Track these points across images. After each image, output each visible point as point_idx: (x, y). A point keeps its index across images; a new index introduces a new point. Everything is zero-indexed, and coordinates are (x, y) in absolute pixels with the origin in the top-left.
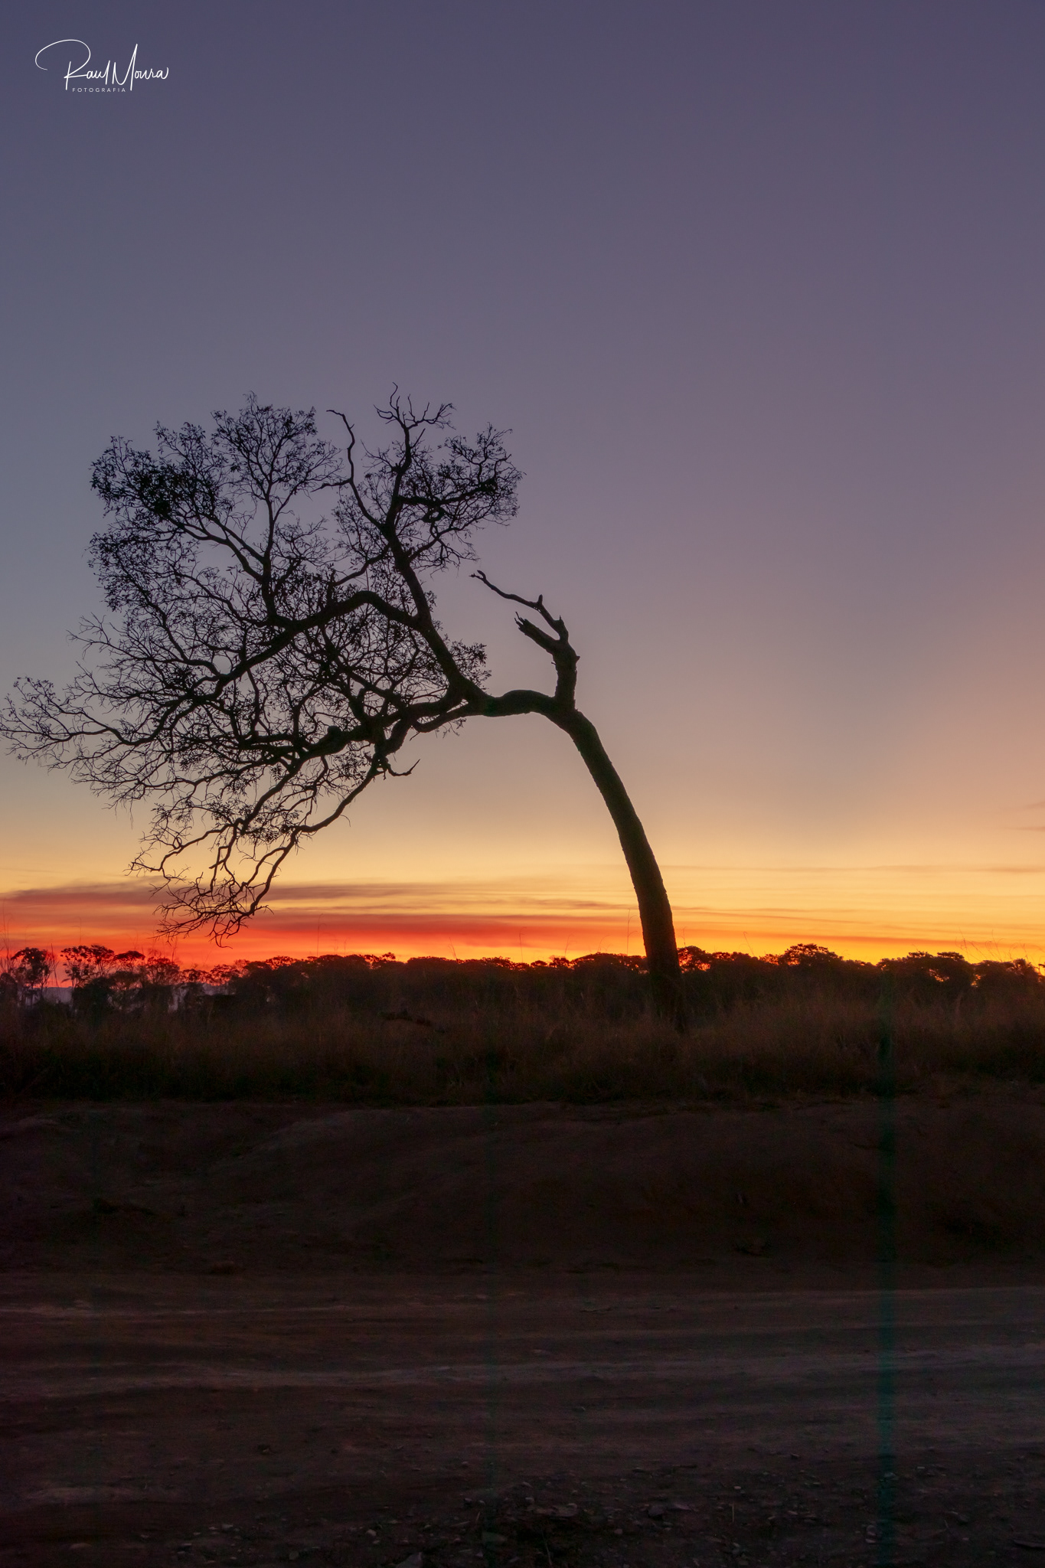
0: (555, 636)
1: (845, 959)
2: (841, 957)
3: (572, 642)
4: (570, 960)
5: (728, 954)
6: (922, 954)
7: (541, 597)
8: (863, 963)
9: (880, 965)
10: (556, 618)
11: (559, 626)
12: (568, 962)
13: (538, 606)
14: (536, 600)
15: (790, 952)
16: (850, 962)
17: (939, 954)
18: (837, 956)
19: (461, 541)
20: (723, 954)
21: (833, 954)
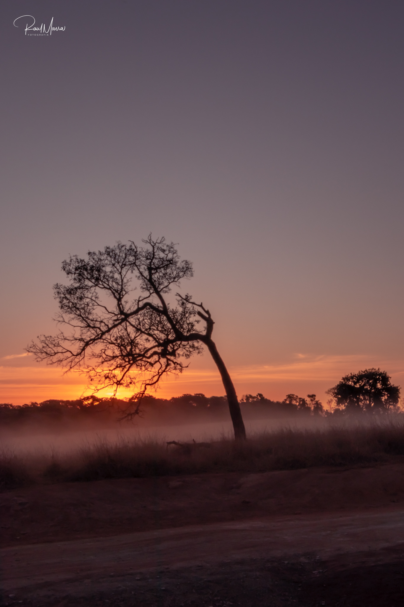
0: (207, 316)
1: (157, 398)
2: (155, 398)
3: (212, 318)
4: (38, 403)
5: (108, 398)
6: (188, 395)
7: (202, 303)
8: (164, 399)
9: (171, 399)
10: (206, 310)
11: (207, 312)
12: (37, 404)
13: (201, 306)
14: (200, 304)
15: (134, 396)
16: (159, 399)
17: (195, 394)
18: (153, 397)
19: (176, 285)
20: (106, 398)
21: (152, 396)
